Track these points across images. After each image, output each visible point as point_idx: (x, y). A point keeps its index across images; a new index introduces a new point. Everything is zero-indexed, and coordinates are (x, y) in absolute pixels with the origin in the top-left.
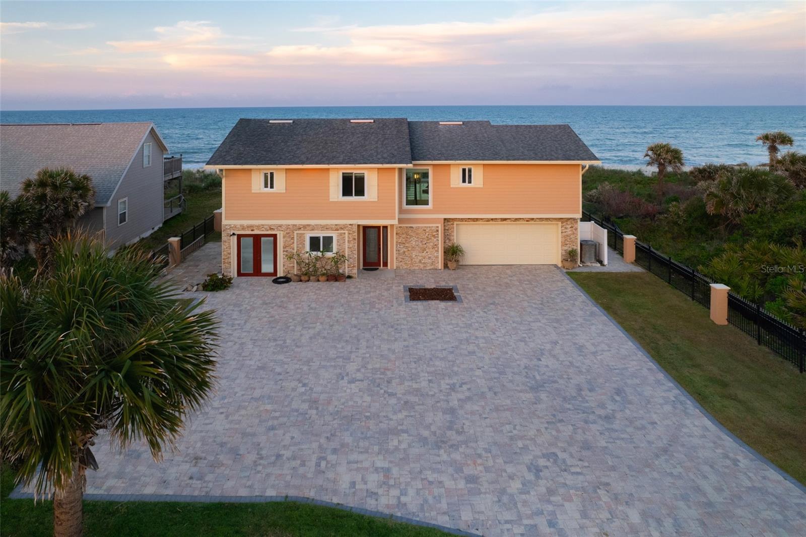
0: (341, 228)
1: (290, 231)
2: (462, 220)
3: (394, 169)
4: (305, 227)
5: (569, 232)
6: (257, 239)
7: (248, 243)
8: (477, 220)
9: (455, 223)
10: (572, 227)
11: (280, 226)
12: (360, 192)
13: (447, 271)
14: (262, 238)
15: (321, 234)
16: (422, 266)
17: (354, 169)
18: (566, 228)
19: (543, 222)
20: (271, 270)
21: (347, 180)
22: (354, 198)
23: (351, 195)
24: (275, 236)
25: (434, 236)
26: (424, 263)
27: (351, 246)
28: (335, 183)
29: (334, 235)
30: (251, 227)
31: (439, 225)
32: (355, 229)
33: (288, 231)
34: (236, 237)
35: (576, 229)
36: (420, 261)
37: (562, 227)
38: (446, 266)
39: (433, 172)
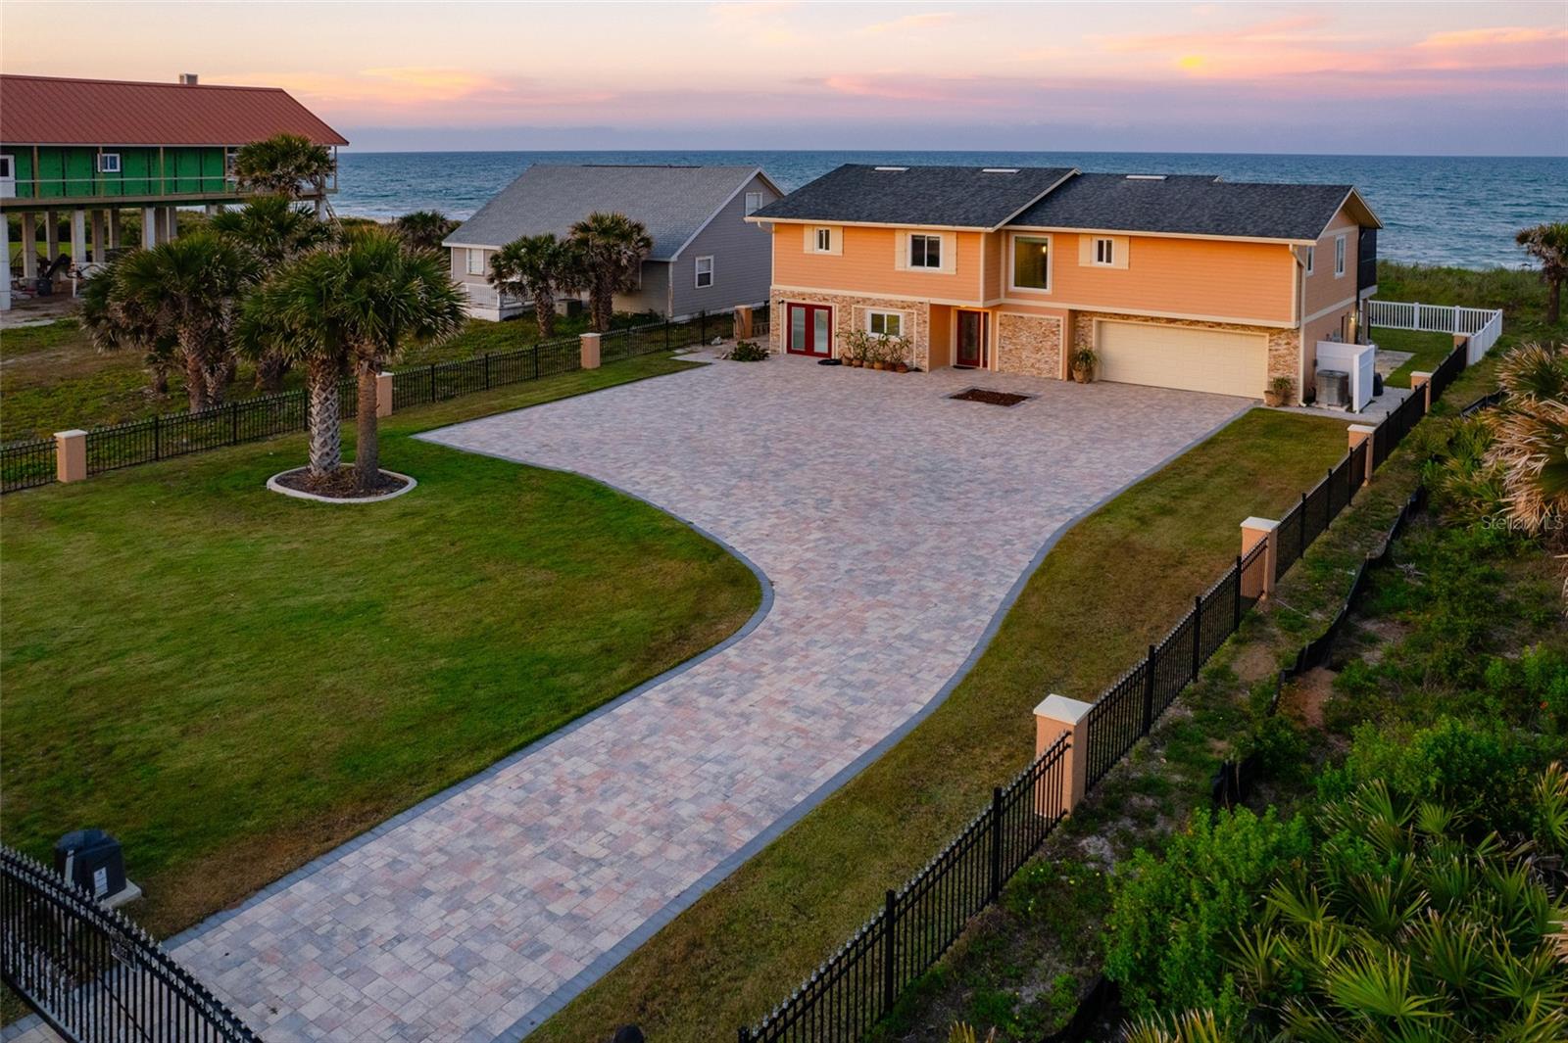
0: (909, 307)
1: (847, 303)
2: (1105, 315)
3: (979, 233)
4: (865, 300)
5: (1283, 349)
6: (810, 310)
7: (799, 314)
8: (1128, 317)
9: (1095, 319)
10: (1288, 344)
11: (836, 297)
12: (934, 261)
13: (1072, 383)
14: (816, 311)
15: (886, 312)
16: (1035, 372)
17: (928, 231)
18: (1278, 345)
19: (1238, 331)
20: (826, 351)
21: (917, 244)
22: (926, 269)
23: (922, 264)
24: (829, 309)
25: (1053, 332)
26: (1038, 369)
27: (921, 330)
28: (903, 247)
29: (901, 314)
30: (802, 295)
31: (1062, 319)
32: (927, 309)
33: (845, 304)
34: (785, 306)
35: (1296, 347)
36: (1033, 366)
37: (1271, 341)
38: (1070, 377)
39: (1055, 244)
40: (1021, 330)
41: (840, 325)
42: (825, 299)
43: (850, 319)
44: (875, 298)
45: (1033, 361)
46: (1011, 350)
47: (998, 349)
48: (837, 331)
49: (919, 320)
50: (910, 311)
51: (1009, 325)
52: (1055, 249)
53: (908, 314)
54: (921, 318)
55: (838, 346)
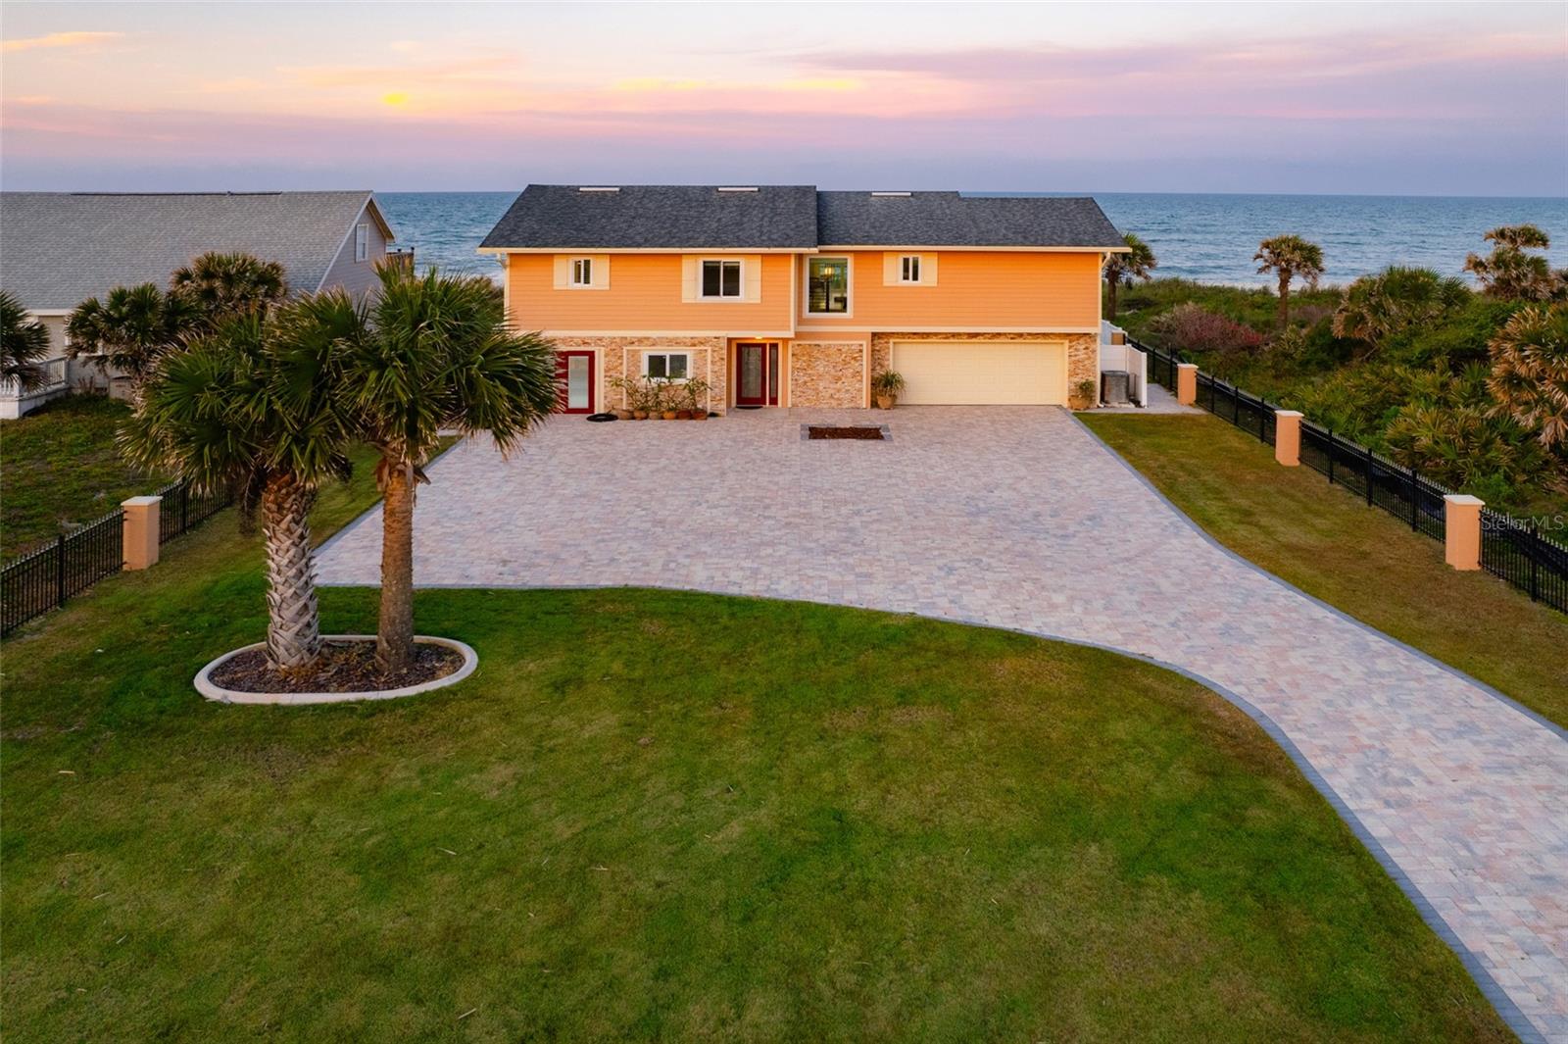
0: (701, 343)
1: (615, 347)
2: (903, 335)
3: (789, 255)
4: (640, 341)
5: (1082, 355)
6: (562, 358)
8: (928, 335)
9: (892, 341)
10: (1086, 348)
11: (600, 339)
12: (734, 289)
13: (876, 411)
14: (571, 358)
15: (667, 352)
16: (834, 403)
17: (724, 255)
18: (1077, 350)
19: (1039, 341)
20: (585, 405)
21: (710, 271)
22: (722, 299)
23: (718, 294)
24: (591, 355)
25: (855, 359)
26: (838, 399)
27: (716, 369)
28: (692, 274)
29: (690, 354)
31: (864, 343)
32: (724, 344)
33: (613, 346)
35: (1094, 351)
36: (832, 396)
37: (1070, 347)
38: (874, 404)
39: (855, 264)
40: (817, 359)
41: (606, 371)
42: (585, 343)
43: (621, 364)
44: (654, 336)
45: (833, 392)
46: (805, 383)
47: (790, 382)
48: (602, 379)
49: (713, 357)
50: (702, 348)
51: (803, 355)
52: (855, 269)
53: (700, 351)
54: (715, 354)
55: (605, 397)
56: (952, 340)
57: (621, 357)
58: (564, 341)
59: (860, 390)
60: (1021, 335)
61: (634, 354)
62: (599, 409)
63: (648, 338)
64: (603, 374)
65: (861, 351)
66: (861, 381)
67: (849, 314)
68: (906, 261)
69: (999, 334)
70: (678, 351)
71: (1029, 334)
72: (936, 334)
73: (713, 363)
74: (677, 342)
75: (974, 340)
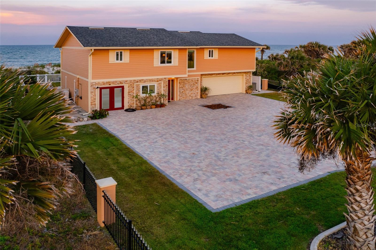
0: (160, 80)
1: (132, 84)
2: (206, 75)
3: (186, 49)
4: (140, 81)
5: (248, 78)
6: (112, 90)
7: (106, 92)
9: (203, 77)
11: (126, 81)
12: (169, 61)
14: (115, 89)
15: (148, 84)
16: (191, 98)
17: (167, 49)
19: (239, 74)
20: (121, 107)
23: (165, 63)
24: (123, 87)
25: (196, 83)
27: (165, 89)
29: (156, 84)
30: (109, 83)
31: (199, 78)
32: (167, 80)
33: (131, 84)
34: (99, 89)
35: (251, 78)
37: (246, 76)
38: (201, 97)
39: (197, 52)
40: (186, 84)
41: (128, 93)
42: (121, 83)
43: (134, 90)
44: (145, 79)
45: (190, 94)
46: (183, 92)
47: (178, 92)
48: (127, 96)
49: (164, 85)
50: (160, 82)
51: (182, 83)
52: (197, 54)
53: (159, 84)
54: (164, 84)
55: (128, 102)
56: (218, 75)
57: (134, 87)
58: (113, 83)
59: (198, 93)
60: (234, 73)
61: (138, 86)
62: (126, 107)
63: (142, 80)
64: (127, 94)
65: (198, 80)
66: (198, 90)
67: (195, 69)
68: (210, 51)
69: (230, 73)
70: (152, 84)
71: (236, 73)
72: (214, 74)
73: (164, 87)
74: (152, 81)
75: (223, 75)
